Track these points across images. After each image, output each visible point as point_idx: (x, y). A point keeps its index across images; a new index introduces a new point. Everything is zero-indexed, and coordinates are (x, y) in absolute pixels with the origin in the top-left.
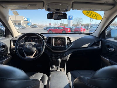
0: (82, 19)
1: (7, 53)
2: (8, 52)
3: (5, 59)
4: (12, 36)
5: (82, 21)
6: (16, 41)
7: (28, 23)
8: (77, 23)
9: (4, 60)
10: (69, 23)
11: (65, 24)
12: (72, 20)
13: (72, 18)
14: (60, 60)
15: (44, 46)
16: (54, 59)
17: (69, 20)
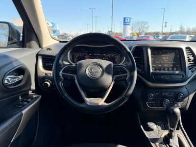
0: (147, 23)
1: (30, 89)
2: (31, 84)
3: (24, 106)
4: (38, 46)
5: (147, 28)
6: (54, 57)
7: (54, 32)
8: (139, 29)
9: (24, 112)
10: (124, 30)
11: (116, 33)
12: (129, 25)
13: (130, 22)
14: (177, 110)
15: (134, 70)
16: (152, 105)
17: (124, 25)
